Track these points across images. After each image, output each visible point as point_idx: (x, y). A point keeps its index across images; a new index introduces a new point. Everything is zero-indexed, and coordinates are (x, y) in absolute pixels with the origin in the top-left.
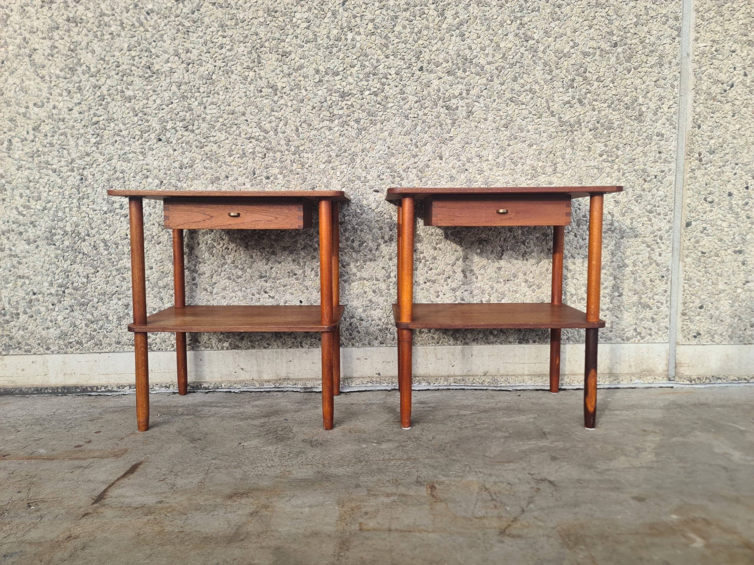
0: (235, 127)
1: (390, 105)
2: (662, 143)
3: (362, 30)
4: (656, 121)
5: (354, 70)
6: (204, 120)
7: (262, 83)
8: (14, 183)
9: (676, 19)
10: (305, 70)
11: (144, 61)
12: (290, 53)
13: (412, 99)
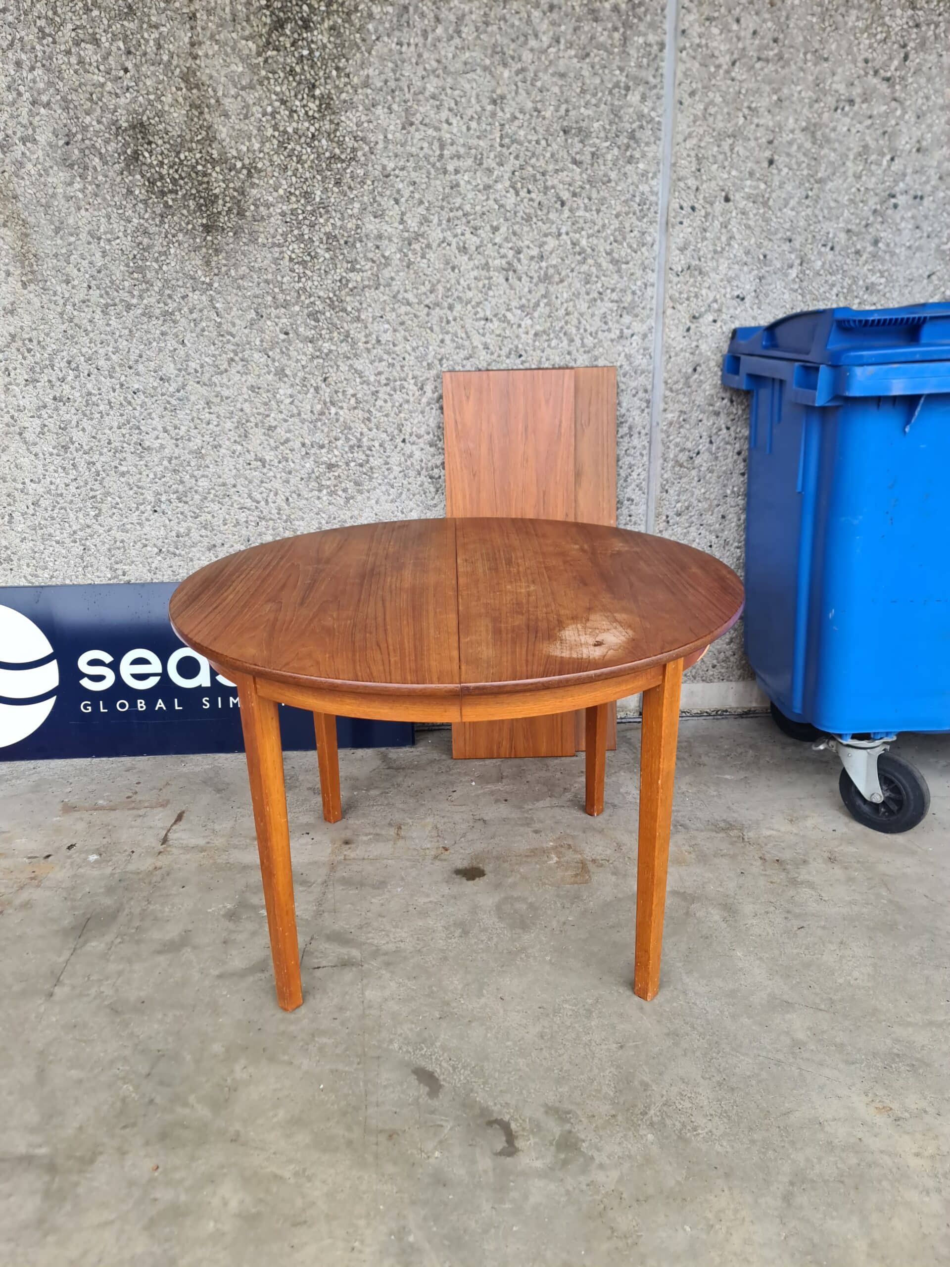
0: (227, 499)
1: (375, 475)
2: (633, 507)
3: (345, 405)
4: (626, 487)
5: (339, 443)
6: (196, 492)
7: (250, 457)
8: (19, 554)
9: (646, 391)
10: (291, 443)
11: (135, 438)
12: (275, 427)
13: (396, 469)
